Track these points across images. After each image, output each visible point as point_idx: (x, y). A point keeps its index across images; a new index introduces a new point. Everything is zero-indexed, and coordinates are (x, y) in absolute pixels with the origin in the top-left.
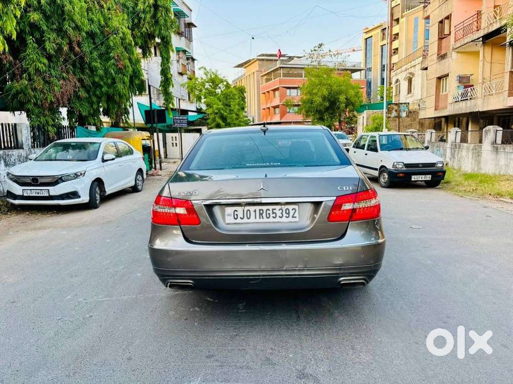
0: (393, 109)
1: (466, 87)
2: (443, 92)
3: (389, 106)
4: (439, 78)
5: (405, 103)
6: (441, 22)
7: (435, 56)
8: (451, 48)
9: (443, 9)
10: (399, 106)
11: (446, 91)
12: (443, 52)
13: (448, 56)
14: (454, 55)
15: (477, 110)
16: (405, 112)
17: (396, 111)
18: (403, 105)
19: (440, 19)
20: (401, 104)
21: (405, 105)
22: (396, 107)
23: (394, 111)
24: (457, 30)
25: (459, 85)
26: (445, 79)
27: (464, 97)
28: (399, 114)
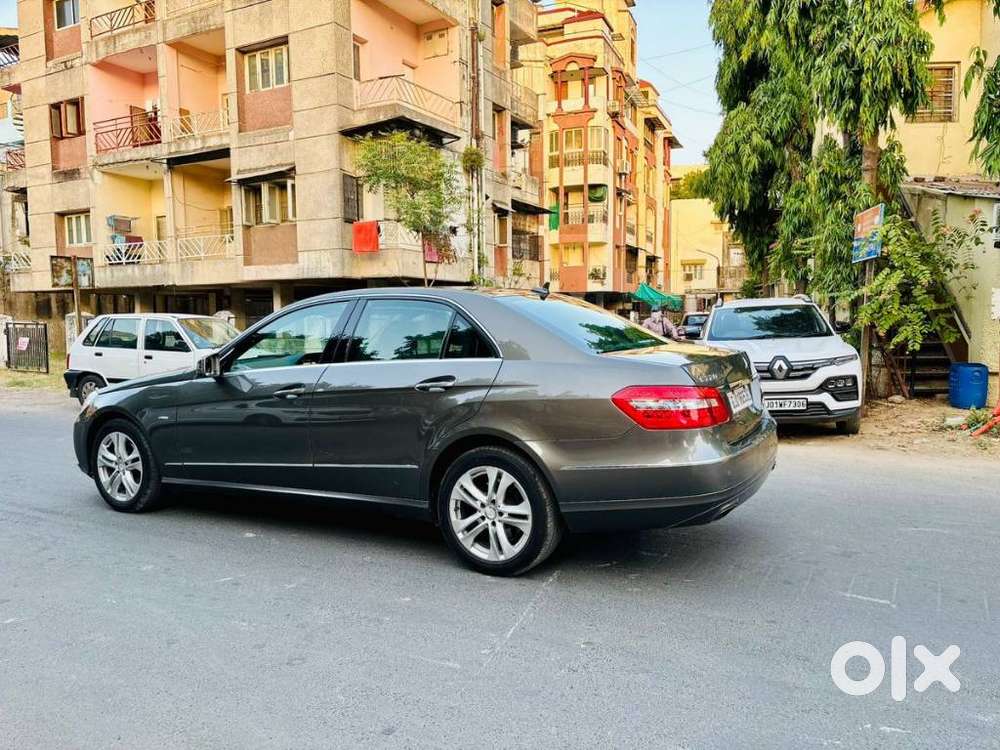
0: (62, 268)
1: (129, 239)
2: (71, 242)
3: (54, 262)
4: (61, 215)
5: (84, 259)
6: (56, 107)
7: (47, 170)
8: (90, 162)
9: (61, 84)
10: (75, 264)
11: (79, 241)
12: (64, 166)
13: (83, 176)
14: (97, 175)
15: (171, 283)
16: (87, 277)
17: (69, 272)
18: (81, 261)
19: (53, 101)
20: (78, 258)
21: (85, 263)
22: (67, 265)
23: (64, 273)
24: (99, 131)
25: (113, 233)
26: (74, 217)
27: (134, 259)
28: (76, 279)
